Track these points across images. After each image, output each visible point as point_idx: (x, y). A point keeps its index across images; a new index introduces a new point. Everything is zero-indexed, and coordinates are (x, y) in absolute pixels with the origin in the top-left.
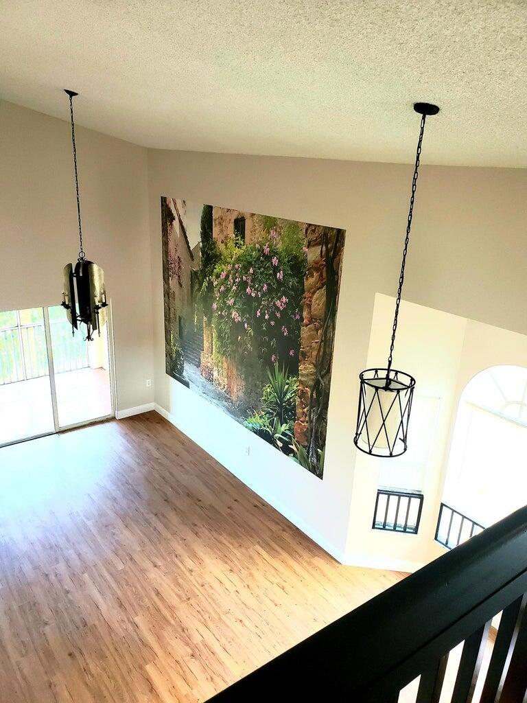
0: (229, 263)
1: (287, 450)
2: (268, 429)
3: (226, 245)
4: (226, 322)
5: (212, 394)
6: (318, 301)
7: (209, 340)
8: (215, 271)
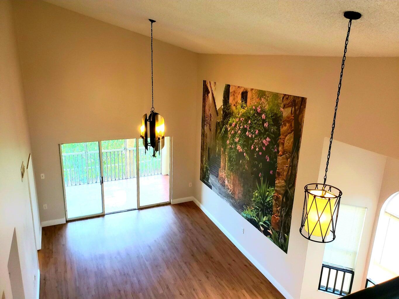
0: (237, 117)
1: (266, 233)
2: (255, 219)
3: (236, 107)
4: (234, 152)
5: (224, 194)
6: (288, 141)
7: (224, 162)
8: (229, 122)
